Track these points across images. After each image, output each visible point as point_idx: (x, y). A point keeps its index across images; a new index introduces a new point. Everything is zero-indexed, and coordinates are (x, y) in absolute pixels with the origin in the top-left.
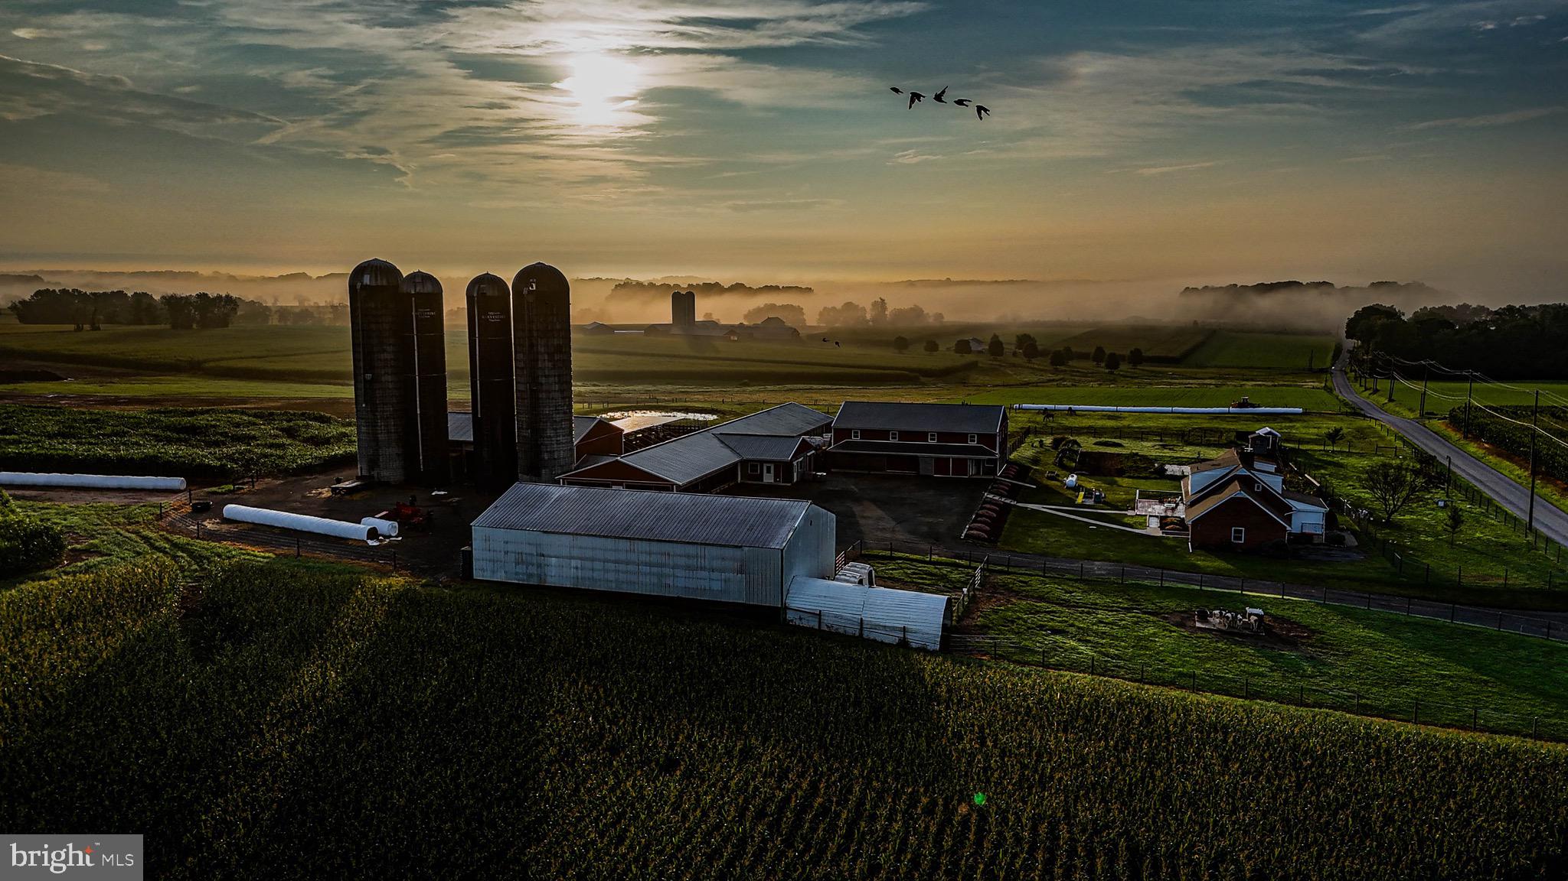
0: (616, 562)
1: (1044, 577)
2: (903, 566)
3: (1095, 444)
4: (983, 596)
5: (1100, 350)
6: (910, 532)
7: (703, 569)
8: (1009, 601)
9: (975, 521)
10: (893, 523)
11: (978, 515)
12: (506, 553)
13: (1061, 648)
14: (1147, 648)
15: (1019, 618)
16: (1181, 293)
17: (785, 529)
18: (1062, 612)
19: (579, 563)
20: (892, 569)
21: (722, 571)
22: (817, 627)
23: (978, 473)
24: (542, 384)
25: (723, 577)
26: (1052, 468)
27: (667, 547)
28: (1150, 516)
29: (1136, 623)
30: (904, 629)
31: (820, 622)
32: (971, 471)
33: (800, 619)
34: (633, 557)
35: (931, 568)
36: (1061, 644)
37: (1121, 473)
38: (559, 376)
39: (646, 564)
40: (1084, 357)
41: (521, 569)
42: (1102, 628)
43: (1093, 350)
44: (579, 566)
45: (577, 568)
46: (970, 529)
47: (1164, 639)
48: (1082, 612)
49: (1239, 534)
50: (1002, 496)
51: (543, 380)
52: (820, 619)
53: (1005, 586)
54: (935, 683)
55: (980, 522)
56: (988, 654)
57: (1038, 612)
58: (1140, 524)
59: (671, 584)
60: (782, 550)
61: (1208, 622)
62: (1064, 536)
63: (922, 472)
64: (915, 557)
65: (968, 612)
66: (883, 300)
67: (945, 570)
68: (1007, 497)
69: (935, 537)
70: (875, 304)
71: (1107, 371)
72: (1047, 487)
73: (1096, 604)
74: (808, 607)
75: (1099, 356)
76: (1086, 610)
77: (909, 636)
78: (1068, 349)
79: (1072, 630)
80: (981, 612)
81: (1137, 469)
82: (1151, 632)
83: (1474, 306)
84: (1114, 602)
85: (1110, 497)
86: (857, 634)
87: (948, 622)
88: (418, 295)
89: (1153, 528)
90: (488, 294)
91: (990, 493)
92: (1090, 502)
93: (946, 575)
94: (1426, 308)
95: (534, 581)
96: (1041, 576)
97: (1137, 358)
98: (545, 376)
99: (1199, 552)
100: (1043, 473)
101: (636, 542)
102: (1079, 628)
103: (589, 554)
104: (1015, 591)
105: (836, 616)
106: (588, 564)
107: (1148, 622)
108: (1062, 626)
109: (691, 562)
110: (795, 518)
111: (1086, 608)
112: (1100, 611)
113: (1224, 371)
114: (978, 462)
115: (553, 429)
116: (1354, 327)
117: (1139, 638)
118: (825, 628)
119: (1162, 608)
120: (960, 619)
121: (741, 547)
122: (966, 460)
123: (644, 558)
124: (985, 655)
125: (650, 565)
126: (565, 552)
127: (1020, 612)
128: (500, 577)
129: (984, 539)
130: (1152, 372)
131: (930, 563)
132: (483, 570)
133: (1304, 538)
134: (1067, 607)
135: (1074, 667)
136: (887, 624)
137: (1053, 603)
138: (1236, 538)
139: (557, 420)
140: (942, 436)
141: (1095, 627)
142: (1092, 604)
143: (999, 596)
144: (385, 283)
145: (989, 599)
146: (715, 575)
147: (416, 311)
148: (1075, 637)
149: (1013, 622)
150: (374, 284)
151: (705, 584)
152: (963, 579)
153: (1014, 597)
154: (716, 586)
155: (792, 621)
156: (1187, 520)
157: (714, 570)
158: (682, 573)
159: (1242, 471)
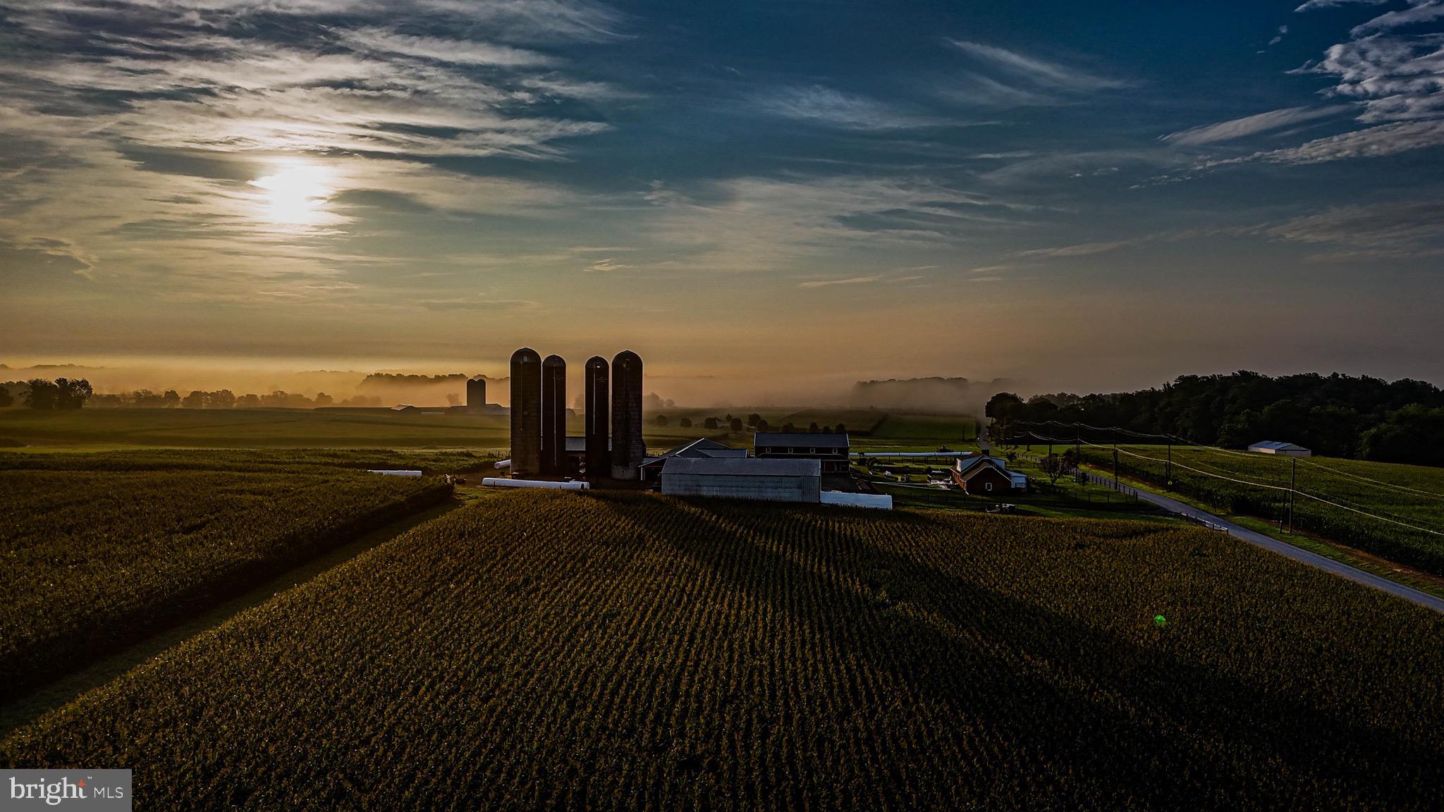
7: (781, 487)
21: (790, 488)
23: (838, 470)
25: (790, 491)
27: (763, 479)
28: (942, 485)
32: (836, 468)
41: (688, 493)
49: (989, 486)
58: (937, 487)
74: (831, 502)
85: (913, 480)
89: (944, 488)
92: (904, 481)
99: (972, 494)
101: (748, 477)
103: (723, 484)
106: (722, 489)
109: (774, 485)
114: (838, 464)
116: (991, 409)
121: (800, 476)
122: (833, 462)
123: (751, 484)
126: (711, 483)
133: (1017, 489)
138: (988, 488)
140: (818, 450)
146: (787, 490)
147: (556, 377)
151: (781, 494)
154: (787, 495)
156: (963, 482)
157: (786, 488)
158: (770, 490)
159: (986, 458)
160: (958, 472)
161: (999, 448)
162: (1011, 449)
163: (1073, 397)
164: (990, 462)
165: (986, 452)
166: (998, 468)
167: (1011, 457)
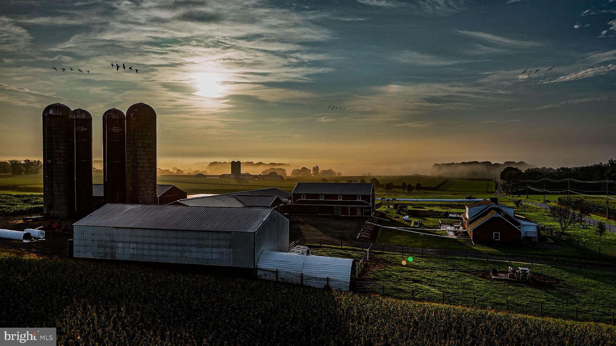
0: (157, 244)
1: (403, 255)
2: (327, 250)
3: (412, 208)
4: (371, 264)
5: (404, 184)
6: (331, 236)
7: (207, 246)
8: (386, 267)
9: (363, 232)
10: (321, 233)
11: (364, 230)
12: (93, 241)
13: (420, 289)
14: (470, 289)
15: (393, 275)
16: (433, 166)
17: (258, 222)
18: (416, 272)
19: (135, 245)
20: (321, 252)
21: (218, 247)
22: (275, 279)
23: (362, 214)
24: (139, 163)
25: (219, 251)
26: (396, 214)
27: (186, 234)
28: (449, 231)
29: (459, 276)
30: (328, 279)
31: (277, 277)
32: (359, 213)
33: (265, 275)
34: (166, 241)
35: (342, 251)
36: (420, 288)
37: (428, 216)
38: (149, 159)
39: (174, 245)
40: (398, 187)
41: (101, 250)
42: (440, 279)
43: (401, 184)
44: (135, 247)
45: (133, 248)
46: (360, 235)
47: (479, 285)
48: (427, 271)
49: (497, 236)
50: (375, 223)
51: (140, 161)
52: (277, 275)
53: (382, 259)
54: (349, 308)
55: (365, 232)
56: (378, 293)
57: (403, 271)
58: (445, 234)
59: (189, 256)
60: (254, 233)
61: (498, 276)
62: (408, 239)
63: (335, 215)
64: (333, 246)
65: (364, 271)
66: (317, 167)
67: (349, 252)
68: (377, 223)
69: (343, 238)
70: (314, 168)
71: (408, 192)
72: (395, 221)
73: (434, 267)
74: (271, 267)
75: (404, 186)
76: (429, 270)
77: (331, 284)
78: (392, 184)
79: (424, 280)
80: (371, 271)
81: (435, 215)
82: (469, 280)
83: (548, 168)
84: (443, 266)
85: (426, 224)
86: (299, 282)
87: (353, 276)
88: (77, 119)
89: (451, 235)
90: (113, 118)
91: (369, 221)
92: (417, 226)
93: (350, 254)
94: (529, 169)
95: (109, 258)
96: (401, 255)
97: (419, 187)
98: (141, 159)
99: (477, 245)
100: (392, 216)
101: (168, 231)
102: (428, 279)
103: (140, 239)
104: (388, 262)
105: (287, 273)
106: (140, 246)
107: (465, 276)
108: (419, 278)
109: (200, 242)
110: (264, 216)
111: (429, 269)
112: (437, 271)
113: (454, 192)
114: (362, 209)
115: (145, 187)
116: (504, 175)
117: (464, 284)
118: (280, 280)
119: (470, 269)
120: (360, 275)
121: (230, 232)
122: (356, 208)
123: (173, 241)
124: (376, 294)
125: (177, 245)
126: (128, 239)
127: (393, 271)
128: (89, 255)
129: (368, 239)
130: (425, 192)
131: (341, 249)
132: (79, 252)
133: (528, 239)
134: (419, 269)
135: (430, 299)
136: (317, 276)
137: (410, 267)
138: (496, 238)
139: (147, 182)
140: (345, 197)
141: (437, 279)
142: (432, 267)
143: (380, 264)
144: (61, 114)
145: (375, 266)
146: (215, 250)
147: (76, 127)
148: (427, 283)
149: (390, 276)
150: (55, 114)
151: (208, 256)
152: (359, 256)
153: (389, 264)
154: (215, 256)
155: (260, 276)
156: (470, 229)
157: (213, 247)
158: (193, 249)
159: (494, 206)
160: (466, 219)
161: (508, 197)
162: (516, 198)
163: (551, 169)
164: (499, 211)
165: (495, 200)
166: (507, 216)
167: (518, 203)
